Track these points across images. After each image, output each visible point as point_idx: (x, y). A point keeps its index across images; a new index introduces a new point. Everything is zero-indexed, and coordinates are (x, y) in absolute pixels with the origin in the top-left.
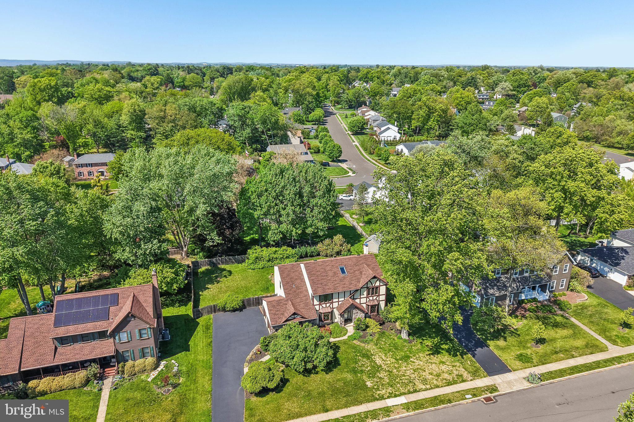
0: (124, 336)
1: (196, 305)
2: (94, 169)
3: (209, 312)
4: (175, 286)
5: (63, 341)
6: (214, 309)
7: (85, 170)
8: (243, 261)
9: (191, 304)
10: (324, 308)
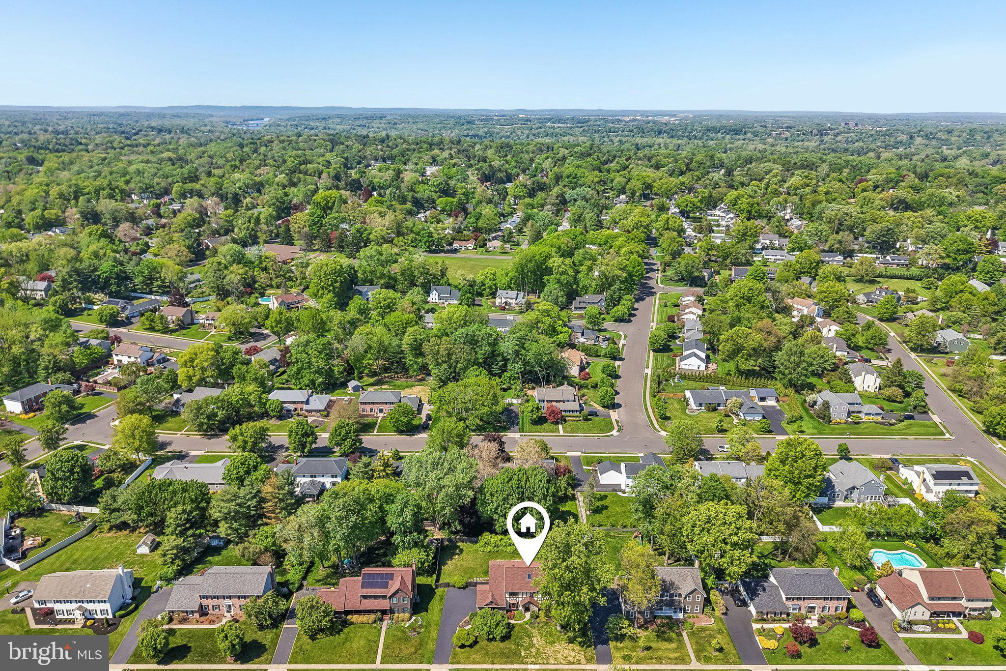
0: (395, 600)
1: (437, 580)
2: (375, 407)
3: (445, 587)
4: (426, 564)
5: (364, 597)
6: (448, 585)
7: (368, 407)
8: (476, 542)
9: (435, 576)
10: (512, 600)
